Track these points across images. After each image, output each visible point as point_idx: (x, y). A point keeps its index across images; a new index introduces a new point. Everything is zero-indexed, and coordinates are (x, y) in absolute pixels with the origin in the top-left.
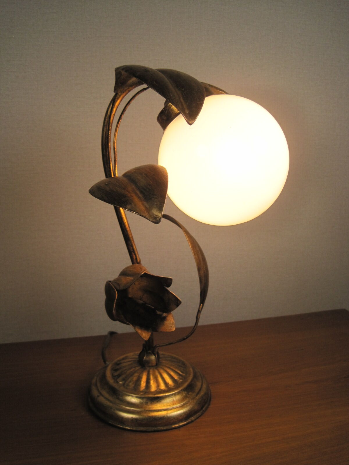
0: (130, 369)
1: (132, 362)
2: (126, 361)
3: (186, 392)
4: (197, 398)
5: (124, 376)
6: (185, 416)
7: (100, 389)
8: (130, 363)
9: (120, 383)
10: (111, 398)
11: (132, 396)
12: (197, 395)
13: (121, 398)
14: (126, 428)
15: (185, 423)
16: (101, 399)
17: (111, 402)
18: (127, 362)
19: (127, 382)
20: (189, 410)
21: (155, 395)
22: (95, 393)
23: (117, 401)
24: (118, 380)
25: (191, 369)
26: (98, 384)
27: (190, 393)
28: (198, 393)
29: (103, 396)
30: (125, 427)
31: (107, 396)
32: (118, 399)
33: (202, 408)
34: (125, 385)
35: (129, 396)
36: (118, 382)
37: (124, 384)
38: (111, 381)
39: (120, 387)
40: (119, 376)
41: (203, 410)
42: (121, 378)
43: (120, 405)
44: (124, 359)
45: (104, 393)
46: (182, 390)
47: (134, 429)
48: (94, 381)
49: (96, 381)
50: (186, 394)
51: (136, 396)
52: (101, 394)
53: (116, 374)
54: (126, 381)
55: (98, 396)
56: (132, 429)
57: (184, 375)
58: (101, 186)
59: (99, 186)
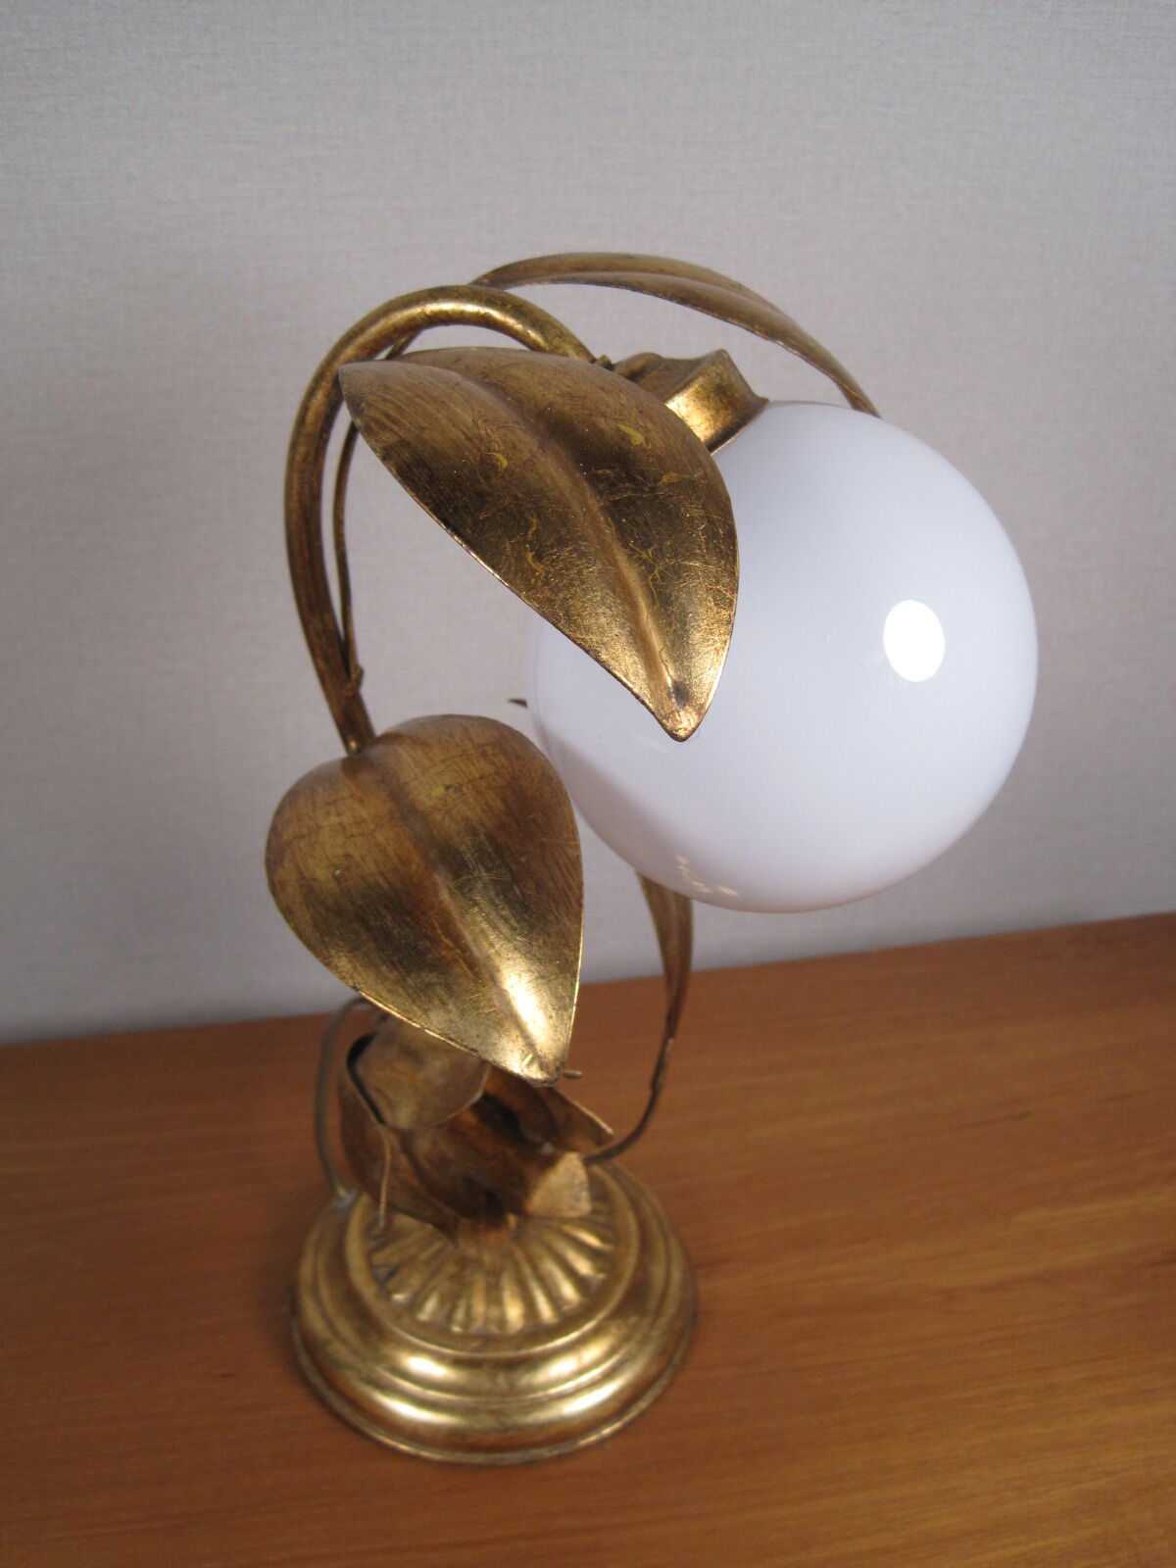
3: (618, 1321)
4: (656, 1332)
9: (398, 1303)
12: (654, 1322)
21: (519, 1348)
25: (631, 1217)
26: (325, 1291)
27: (635, 1320)
28: (658, 1313)
36: (389, 1297)
37: (408, 1303)
38: (366, 1288)
39: (399, 1317)
45: (345, 1330)
46: (606, 1319)
48: (305, 1272)
50: (620, 1327)
52: (338, 1335)
53: (381, 1259)
57: (606, 1249)
58: (315, 879)
59: (307, 875)
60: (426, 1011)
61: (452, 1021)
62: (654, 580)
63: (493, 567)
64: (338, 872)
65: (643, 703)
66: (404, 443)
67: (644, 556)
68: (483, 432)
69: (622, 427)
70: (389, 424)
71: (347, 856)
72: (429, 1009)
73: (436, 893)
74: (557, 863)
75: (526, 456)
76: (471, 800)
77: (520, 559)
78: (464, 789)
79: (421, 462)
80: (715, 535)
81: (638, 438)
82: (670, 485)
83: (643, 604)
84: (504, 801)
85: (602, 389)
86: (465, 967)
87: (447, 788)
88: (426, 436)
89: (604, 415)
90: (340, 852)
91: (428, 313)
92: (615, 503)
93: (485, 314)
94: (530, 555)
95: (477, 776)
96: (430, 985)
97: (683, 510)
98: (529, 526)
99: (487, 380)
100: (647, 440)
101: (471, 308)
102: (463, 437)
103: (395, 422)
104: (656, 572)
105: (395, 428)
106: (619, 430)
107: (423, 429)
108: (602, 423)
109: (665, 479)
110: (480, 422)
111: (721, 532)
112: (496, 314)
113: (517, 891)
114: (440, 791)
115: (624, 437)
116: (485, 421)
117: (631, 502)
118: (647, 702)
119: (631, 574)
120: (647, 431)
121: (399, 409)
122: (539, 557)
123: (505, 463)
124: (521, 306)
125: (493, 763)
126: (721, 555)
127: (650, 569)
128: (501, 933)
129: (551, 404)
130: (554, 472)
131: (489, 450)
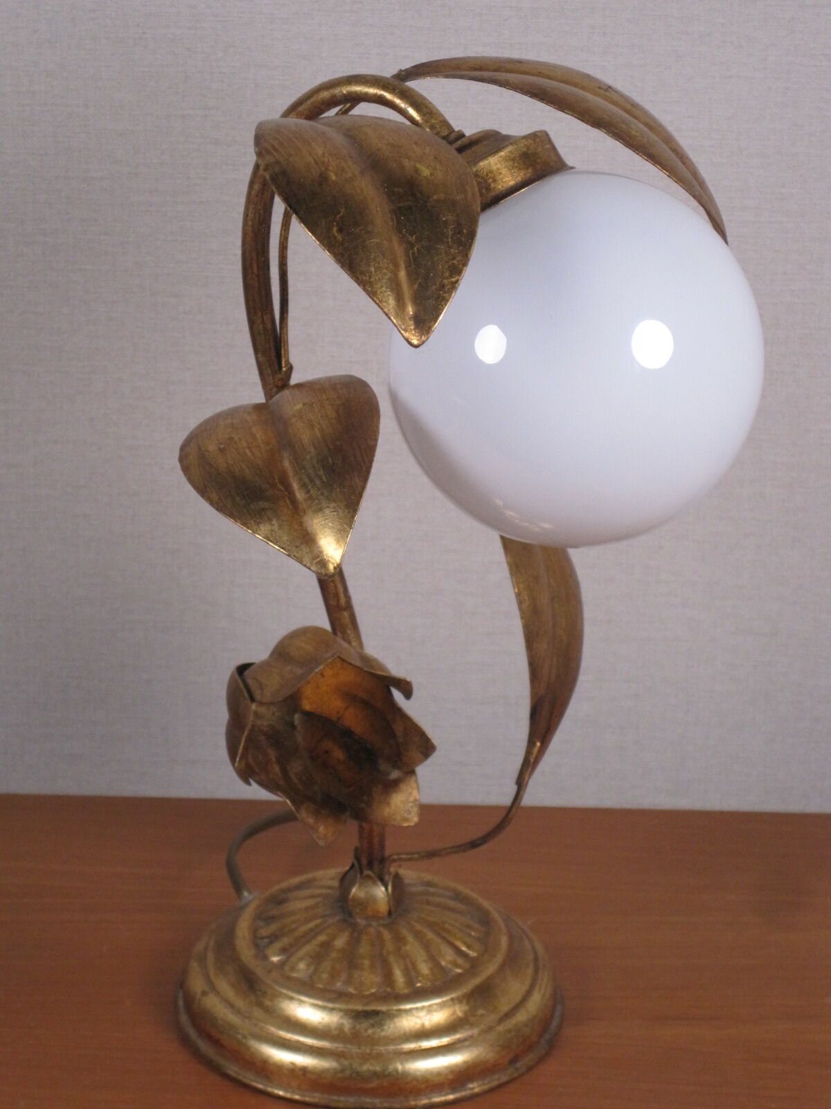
0: (308, 920)
1: (319, 899)
2: (303, 893)
3: (465, 1007)
4: (500, 1028)
5: (285, 941)
6: (450, 1077)
7: (212, 972)
8: (310, 902)
9: (272, 963)
10: (240, 1003)
11: (301, 1002)
12: (501, 1021)
13: (268, 1003)
14: (274, 1093)
15: (451, 1097)
16: (213, 1004)
17: (238, 1012)
18: (306, 898)
19: (293, 959)
20: (466, 1062)
21: (367, 1004)
22: (197, 984)
23: (257, 1013)
24: (269, 951)
25: (504, 941)
26: (211, 957)
27: (481, 1012)
28: (508, 1015)
29: (218, 993)
30: (269, 1090)
31: (230, 993)
32: (260, 1005)
33: (513, 1061)
34: (287, 968)
35: (291, 999)
36: (266, 958)
37: (282, 964)
38: (246, 952)
39: (270, 971)
40: (274, 938)
41: (517, 1069)
42: (278, 945)
43: (263, 1025)
44: (299, 887)
45: (224, 986)
46: (452, 999)
47: (297, 1097)
48: (200, 946)
49: (206, 948)
50: (465, 1013)
51: (312, 1001)
52: (213, 988)
53: (264, 932)
54: (290, 957)
55: (204, 993)
56: (289, 1095)
57: (473, 954)
58: (208, 451)
59: (203, 449)
60: (258, 524)
61: (272, 531)
62: (413, 253)
63: (312, 233)
64: (222, 446)
65: (389, 318)
66: (278, 162)
67: (410, 238)
68: (326, 160)
69: (418, 165)
70: (272, 151)
71: (231, 439)
72: (260, 523)
73: (281, 461)
74: (359, 447)
75: (349, 175)
76: (316, 410)
77: (329, 230)
78: (314, 405)
79: (284, 173)
80: (460, 232)
81: (426, 172)
82: (438, 201)
83: (402, 265)
84: (337, 411)
85: (416, 143)
86: (288, 502)
87: (304, 404)
88: (291, 159)
89: (409, 158)
90: (227, 436)
91: (344, 92)
92: (400, 208)
93: (381, 95)
94: (335, 229)
95: (325, 398)
96: (263, 509)
97: (441, 215)
98: (339, 213)
99: (349, 134)
100: (431, 175)
101: (372, 91)
102: (313, 161)
103: (276, 150)
104: (415, 249)
105: (275, 154)
106: (415, 167)
107: (290, 155)
108: (406, 163)
109: (435, 197)
110: (327, 155)
111: (465, 231)
112: (388, 96)
113: (330, 461)
114: (299, 406)
115: (417, 171)
116: (330, 154)
117: (410, 208)
118: (392, 318)
119: (399, 250)
120: (435, 169)
121: (281, 144)
122: (340, 231)
123: (334, 178)
124: (405, 91)
125: (338, 393)
126: (460, 243)
127: (412, 246)
128: (315, 484)
129: (379, 149)
130: (367, 189)
131: (326, 169)
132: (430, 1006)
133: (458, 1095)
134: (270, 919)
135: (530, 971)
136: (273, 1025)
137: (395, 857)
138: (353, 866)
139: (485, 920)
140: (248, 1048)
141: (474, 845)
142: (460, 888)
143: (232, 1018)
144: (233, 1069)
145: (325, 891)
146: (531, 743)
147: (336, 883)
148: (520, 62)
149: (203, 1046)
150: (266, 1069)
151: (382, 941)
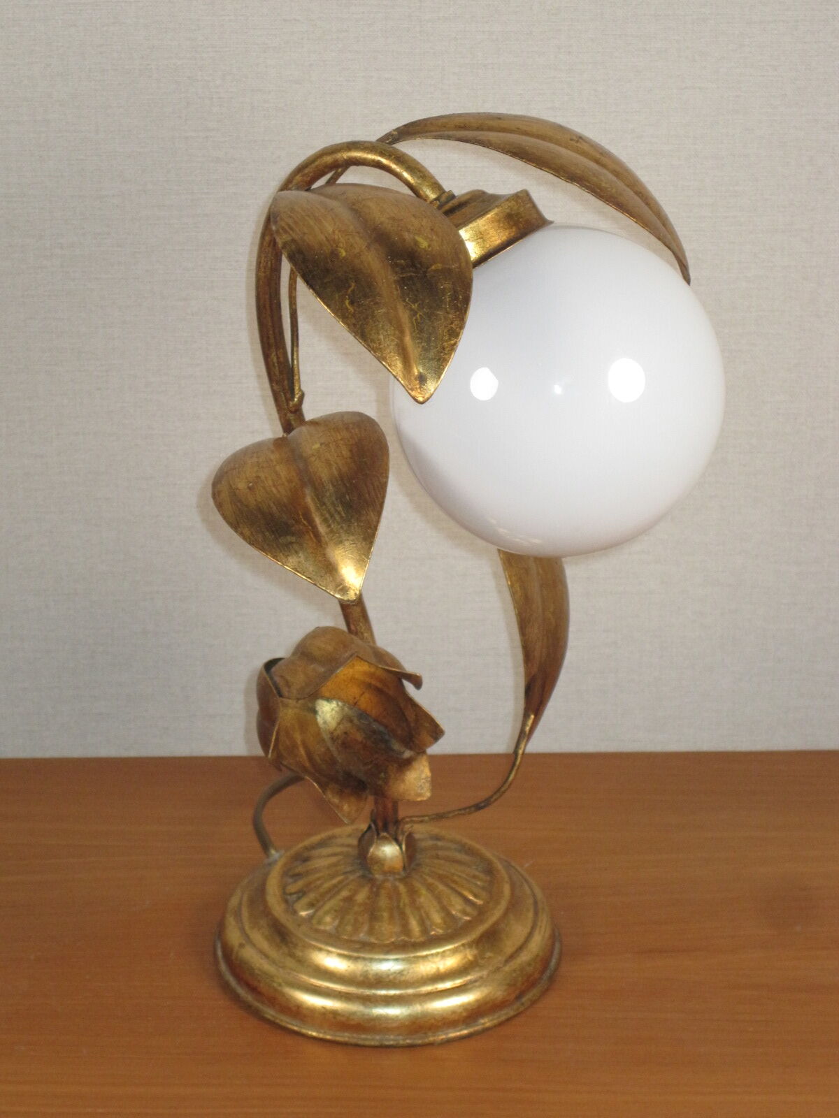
0: (332, 877)
1: (341, 857)
2: (324, 851)
3: (475, 952)
4: (507, 969)
5: (312, 896)
6: (465, 1014)
7: (247, 928)
8: (334, 859)
9: (301, 917)
10: (274, 953)
11: (329, 952)
12: (507, 961)
13: (299, 953)
14: (307, 1034)
15: (465, 1032)
16: (249, 954)
17: (274, 962)
18: (329, 856)
19: (320, 913)
20: (477, 1001)
22: (234, 936)
23: (290, 962)
24: (298, 906)
25: (507, 889)
26: (245, 913)
27: (488, 954)
28: (512, 957)
29: (254, 945)
30: (304, 1031)
31: (265, 945)
32: (292, 955)
33: (518, 997)
34: (314, 921)
35: (320, 950)
36: (295, 912)
37: (311, 917)
38: (277, 908)
39: (299, 925)
40: (302, 893)
41: (523, 1004)
42: (305, 900)
43: (295, 974)
44: (322, 844)
45: (258, 937)
46: (463, 945)
47: (328, 1037)
48: (234, 902)
49: (240, 904)
50: (475, 956)
51: (339, 951)
52: (249, 941)
53: (293, 888)
54: (317, 911)
55: (241, 946)
56: (321, 1036)
57: (479, 902)
58: (237, 489)
59: (234, 487)
60: (287, 556)
61: (299, 562)
62: (416, 320)
63: (327, 306)
64: (251, 484)
65: (398, 380)
66: (293, 241)
67: (413, 307)
68: (336, 237)
69: (417, 238)
70: (289, 230)
71: (258, 477)
72: (288, 555)
73: (304, 497)
74: (373, 484)
75: (357, 251)
76: (333, 450)
77: (343, 302)
78: (331, 445)
79: (300, 252)
80: (457, 299)
81: (424, 244)
82: (436, 271)
83: (407, 332)
84: (351, 451)
85: (414, 216)
86: (312, 536)
87: (321, 444)
88: (306, 238)
89: (408, 231)
90: (254, 475)
91: (345, 157)
92: (403, 278)
93: (379, 161)
94: (347, 302)
95: (340, 438)
96: (291, 543)
97: (439, 284)
98: (350, 287)
99: (354, 207)
100: (429, 246)
101: (371, 156)
102: (325, 239)
103: (291, 229)
104: (418, 316)
105: (291, 232)
106: (414, 239)
107: (304, 234)
108: (407, 236)
109: (433, 267)
110: (337, 232)
111: (461, 297)
112: (384, 161)
113: (347, 497)
114: (317, 446)
115: (416, 243)
116: (339, 231)
117: (411, 278)
118: (400, 380)
119: (404, 316)
120: (432, 240)
121: (296, 222)
122: (352, 303)
123: (344, 254)
124: (400, 157)
125: (351, 432)
126: (457, 309)
127: (416, 313)
128: (335, 519)
129: (382, 223)
130: (373, 261)
131: (337, 246)
132: (444, 952)
133: (471, 1030)
134: (297, 876)
135: (531, 914)
136: (305, 974)
137: (408, 820)
138: (370, 827)
139: (490, 870)
140: (283, 995)
141: (478, 807)
142: (465, 840)
143: (267, 966)
144: (270, 1013)
145: (345, 849)
146: (526, 716)
147: (355, 842)
148: (499, 117)
149: (241, 991)
150: (299, 1012)
151: (398, 894)
